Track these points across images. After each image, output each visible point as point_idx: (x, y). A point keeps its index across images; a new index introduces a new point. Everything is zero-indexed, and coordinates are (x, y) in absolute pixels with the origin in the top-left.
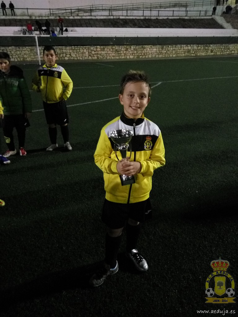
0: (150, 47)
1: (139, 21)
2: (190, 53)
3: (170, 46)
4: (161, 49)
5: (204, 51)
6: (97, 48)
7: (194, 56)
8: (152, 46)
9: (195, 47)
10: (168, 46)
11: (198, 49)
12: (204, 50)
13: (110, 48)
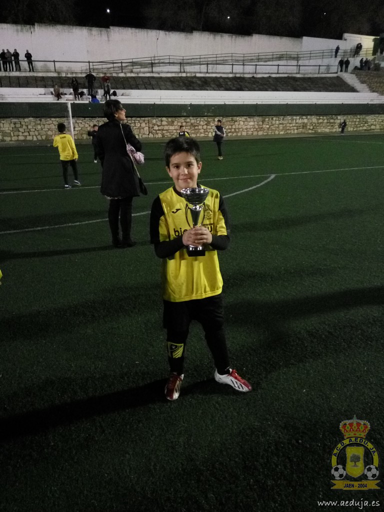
0: (244, 120)
1: (227, 80)
2: (306, 128)
3: (274, 119)
4: (261, 123)
5: (328, 126)
6: (162, 121)
7: (312, 134)
8: (248, 119)
9: (314, 119)
10: (272, 119)
11: (318, 123)
12: (328, 124)
13: (183, 121)
